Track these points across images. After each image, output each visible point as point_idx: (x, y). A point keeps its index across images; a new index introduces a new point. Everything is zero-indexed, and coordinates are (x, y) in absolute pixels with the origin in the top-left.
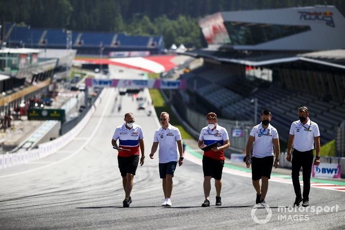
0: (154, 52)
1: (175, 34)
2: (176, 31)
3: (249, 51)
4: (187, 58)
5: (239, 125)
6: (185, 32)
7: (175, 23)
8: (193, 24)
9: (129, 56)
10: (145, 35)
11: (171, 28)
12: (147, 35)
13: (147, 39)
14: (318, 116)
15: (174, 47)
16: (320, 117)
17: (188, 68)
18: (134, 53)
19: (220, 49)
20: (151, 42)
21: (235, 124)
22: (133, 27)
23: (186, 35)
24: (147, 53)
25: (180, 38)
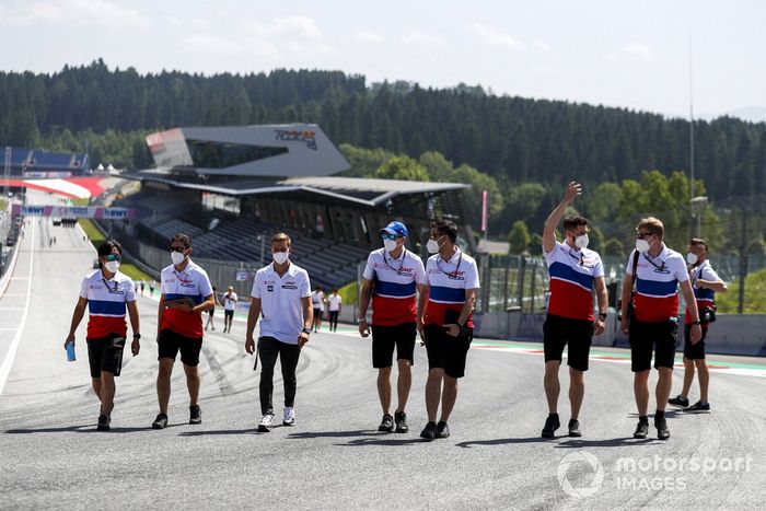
0: (77, 174)
1: (102, 152)
2: (104, 147)
3: (206, 175)
4: (119, 180)
5: (245, 267)
6: (114, 149)
7: (103, 138)
8: (125, 140)
9: (47, 178)
10: (65, 152)
11: (98, 144)
12: (69, 152)
13: (69, 157)
14: (303, 259)
15: (101, 167)
16: (306, 260)
17: (119, 193)
18: (52, 174)
19: (173, 171)
20: (73, 161)
21: (240, 266)
22: (51, 143)
23: (116, 153)
24: (69, 174)
25: (108, 156)
